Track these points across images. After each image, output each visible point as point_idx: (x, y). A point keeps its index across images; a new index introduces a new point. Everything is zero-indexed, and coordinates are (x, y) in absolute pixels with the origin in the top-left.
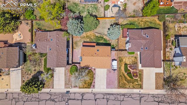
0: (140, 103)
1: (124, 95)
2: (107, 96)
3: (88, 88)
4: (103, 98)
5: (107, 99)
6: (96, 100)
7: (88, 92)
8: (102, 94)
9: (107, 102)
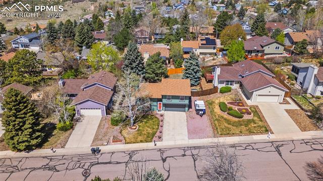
0: (281, 156)
1: (233, 146)
2: (192, 151)
3: (147, 142)
4: (184, 155)
5: (193, 155)
6: (164, 160)
7: (145, 148)
8: (179, 148)
9: (195, 161)
